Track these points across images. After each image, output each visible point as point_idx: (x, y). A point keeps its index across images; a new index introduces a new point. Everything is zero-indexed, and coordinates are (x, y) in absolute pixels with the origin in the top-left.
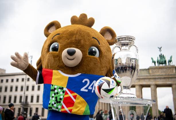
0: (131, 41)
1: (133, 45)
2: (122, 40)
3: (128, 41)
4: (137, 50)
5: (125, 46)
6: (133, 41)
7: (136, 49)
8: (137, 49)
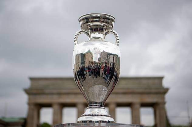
0: (109, 23)
1: (111, 32)
2: (92, 21)
3: (102, 24)
4: (118, 41)
5: (97, 33)
6: (112, 25)
7: (115, 39)
8: (118, 38)
